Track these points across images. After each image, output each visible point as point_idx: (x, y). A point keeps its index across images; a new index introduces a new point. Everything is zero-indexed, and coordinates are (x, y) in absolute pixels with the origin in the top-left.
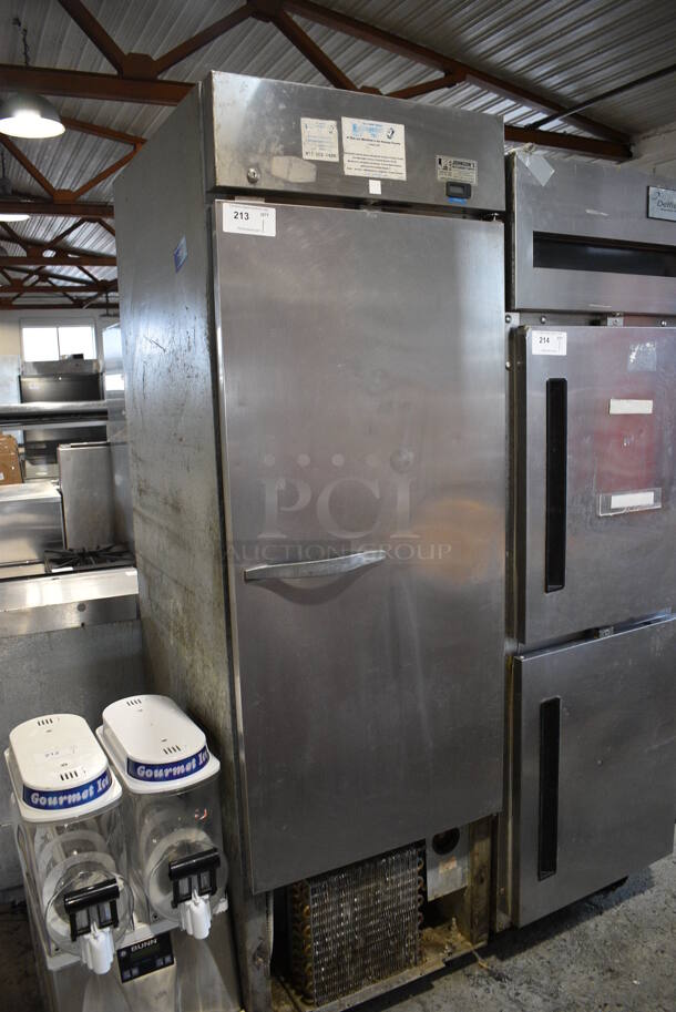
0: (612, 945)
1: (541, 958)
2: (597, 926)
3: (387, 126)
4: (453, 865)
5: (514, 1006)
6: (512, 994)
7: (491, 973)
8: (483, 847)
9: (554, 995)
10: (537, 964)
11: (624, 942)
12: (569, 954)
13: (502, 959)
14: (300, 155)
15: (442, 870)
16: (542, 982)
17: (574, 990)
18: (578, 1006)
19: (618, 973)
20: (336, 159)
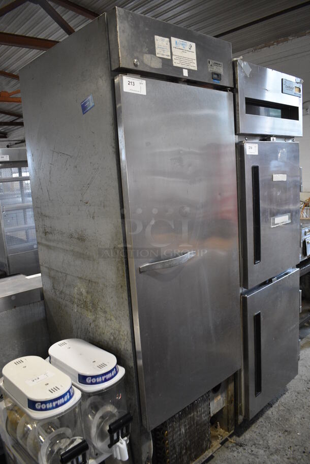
0: (282, 420)
1: (255, 432)
2: (272, 413)
3: (189, 43)
4: (219, 397)
5: (253, 457)
6: (250, 451)
7: (237, 444)
8: (231, 387)
9: (268, 447)
10: (254, 435)
11: (287, 417)
12: (266, 427)
13: (239, 436)
14: (155, 54)
15: (215, 401)
16: (260, 443)
17: (276, 444)
18: (280, 450)
19: (289, 431)
20: (170, 58)
